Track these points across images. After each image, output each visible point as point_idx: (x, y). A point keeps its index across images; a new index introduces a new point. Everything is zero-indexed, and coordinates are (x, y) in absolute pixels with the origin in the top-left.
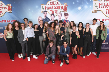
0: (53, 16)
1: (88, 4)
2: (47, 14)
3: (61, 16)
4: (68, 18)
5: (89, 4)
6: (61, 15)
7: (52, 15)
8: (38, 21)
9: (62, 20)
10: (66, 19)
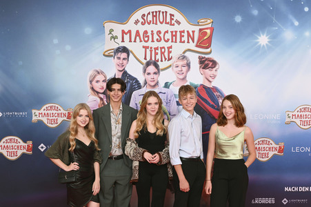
0: (151, 69)
1: (296, 23)
2: (127, 59)
3: (185, 69)
4: (214, 77)
5: (301, 25)
6: (188, 65)
7: (148, 64)
8: (90, 91)
10: (207, 84)
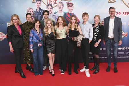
2: (41, 3)
3: (62, 7)
4: (72, 10)
9: (64, 13)
